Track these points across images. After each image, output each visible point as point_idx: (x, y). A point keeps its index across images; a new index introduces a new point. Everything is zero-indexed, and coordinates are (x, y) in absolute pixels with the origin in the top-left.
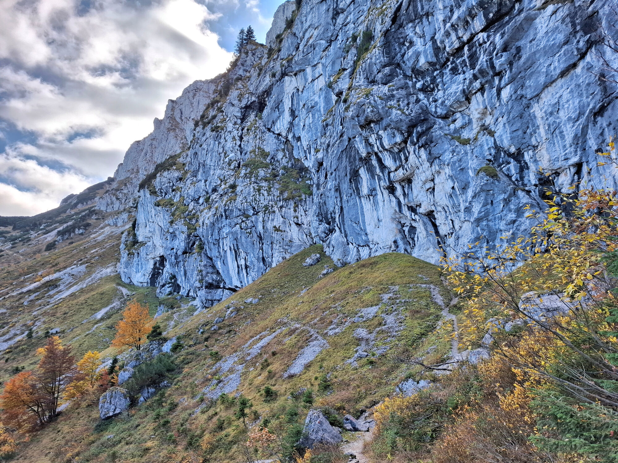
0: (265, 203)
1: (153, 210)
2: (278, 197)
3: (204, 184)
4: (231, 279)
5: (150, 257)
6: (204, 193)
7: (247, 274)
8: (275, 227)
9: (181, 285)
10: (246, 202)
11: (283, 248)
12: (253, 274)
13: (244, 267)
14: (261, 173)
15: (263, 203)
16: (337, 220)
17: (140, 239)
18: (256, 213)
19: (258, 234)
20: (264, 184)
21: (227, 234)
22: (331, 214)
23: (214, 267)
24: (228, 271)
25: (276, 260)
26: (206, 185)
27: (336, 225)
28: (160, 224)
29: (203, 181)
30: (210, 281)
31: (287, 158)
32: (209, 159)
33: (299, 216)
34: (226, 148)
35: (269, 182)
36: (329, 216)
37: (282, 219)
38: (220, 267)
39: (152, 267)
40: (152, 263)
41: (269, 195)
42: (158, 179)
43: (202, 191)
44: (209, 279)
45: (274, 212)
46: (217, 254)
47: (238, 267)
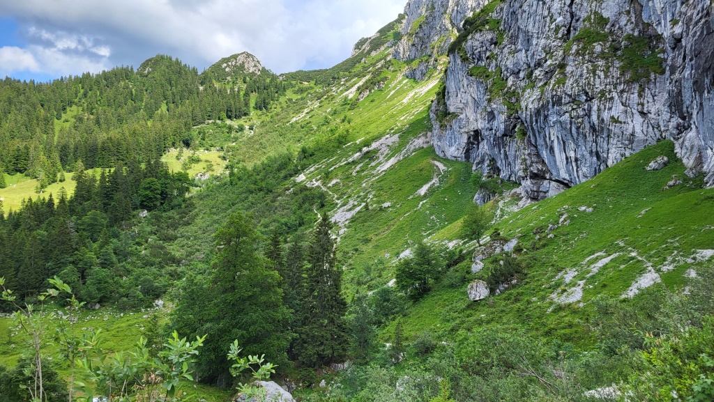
0: (601, 88)
1: (465, 79)
2: (618, 78)
3: (525, 55)
4: (558, 171)
5: (463, 130)
6: (525, 66)
7: (578, 167)
8: (612, 117)
9: (500, 168)
10: (577, 86)
11: (622, 143)
12: (584, 169)
13: (573, 160)
14: (598, 48)
15: (599, 87)
16: (694, 116)
17: (452, 109)
18: (589, 99)
19: (592, 125)
20: (601, 63)
21: (554, 123)
22: (687, 108)
23: (538, 155)
24: (555, 161)
25: (614, 155)
26: (527, 57)
27: (692, 122)
28: (473, 95)
29: (524, 51)
30: (536, 171)
31: (632, 23)
32: (531, 24)
33: (645, 102)
34: (553, 11)
35: (607, 59)
36: (685, 109)
37: (623, 107)
38: (545, 157)
39: (466, 141)
40: (465, 137)
41: (606, 77)
42: (469, 43)
43: (522, 63)
44: (534, 169)
45: (612, 98)
46: (543, 143)
47: (567, 158)
